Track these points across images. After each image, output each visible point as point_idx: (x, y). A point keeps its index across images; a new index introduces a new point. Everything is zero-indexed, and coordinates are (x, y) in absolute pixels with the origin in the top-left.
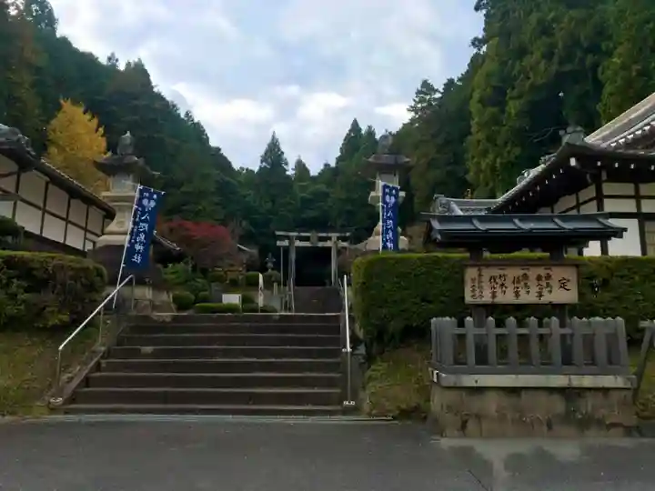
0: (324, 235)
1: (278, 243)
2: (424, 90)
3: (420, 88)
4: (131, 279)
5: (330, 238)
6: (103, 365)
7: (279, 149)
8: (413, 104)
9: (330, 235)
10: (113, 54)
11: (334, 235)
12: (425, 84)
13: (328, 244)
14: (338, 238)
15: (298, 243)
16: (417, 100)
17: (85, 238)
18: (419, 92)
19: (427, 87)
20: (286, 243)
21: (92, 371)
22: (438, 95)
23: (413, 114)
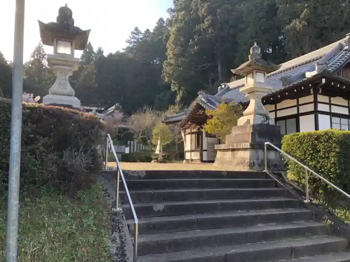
0: (88, 108)
2: (136, 32)
3: (133, 31)
9: (92, 108)
12: (136, 29)
16: (132, 37)
18: (133, 33)
22: (141, 36)
23: (128, 44)
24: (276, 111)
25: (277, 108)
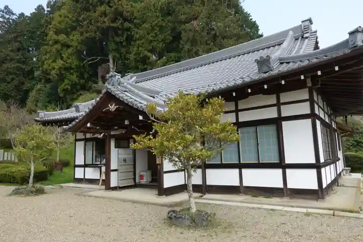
24: (237, 111)
25: (239, 108)
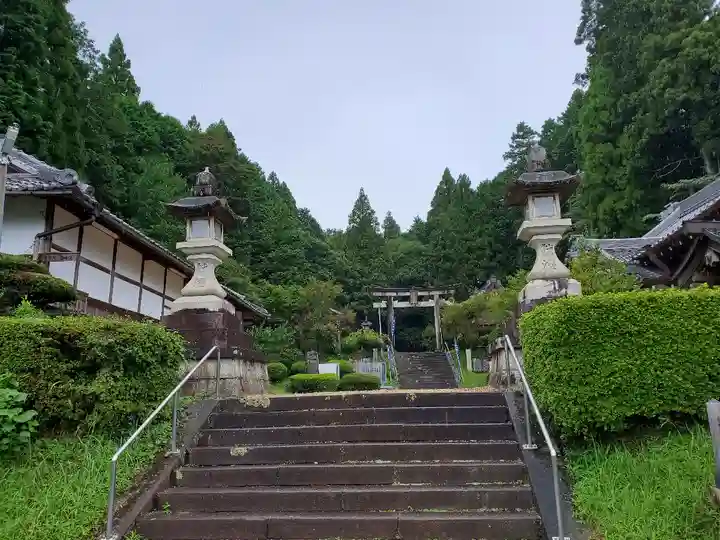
0: (425, 293)
1: (376, 305)
2: (521, 133)
3: (516, 132)
4: (215, 352)
5: (432, 297)
6: (179, 476)
7: (369, 208)
8: (508, 150)
9: (432, 293)
10: (194, 118)
11: (436, 294)
12: (521, 127)
13: (431, 303)
14: (441, 296)
15: (397, 304)
16: (514, 145)
17: (164, 306)
18: (514, 137)
19: (523, 131)
20: (383, 304)
21: (162, 487)
22: (536, 139)
23: (510, 160)
